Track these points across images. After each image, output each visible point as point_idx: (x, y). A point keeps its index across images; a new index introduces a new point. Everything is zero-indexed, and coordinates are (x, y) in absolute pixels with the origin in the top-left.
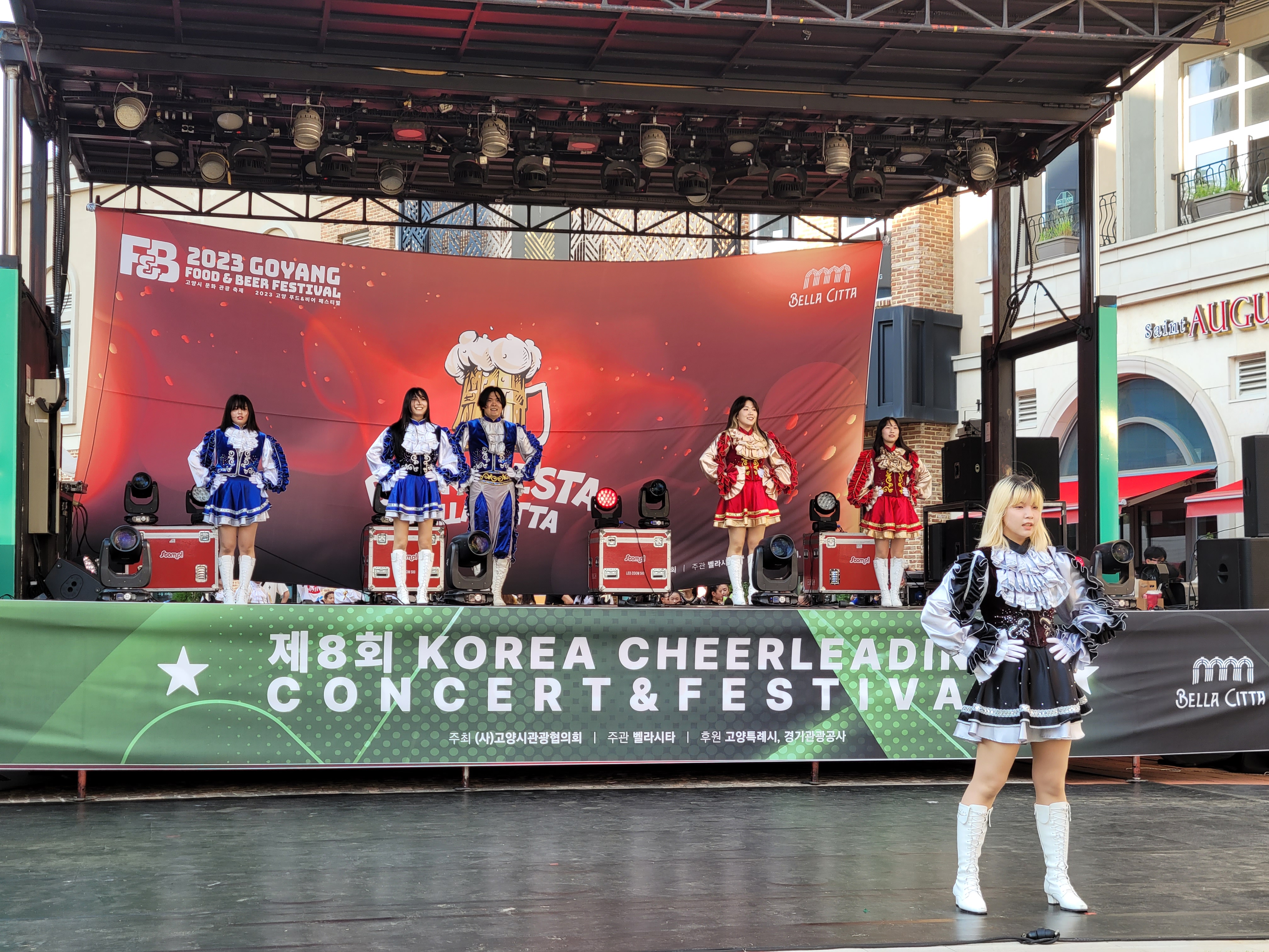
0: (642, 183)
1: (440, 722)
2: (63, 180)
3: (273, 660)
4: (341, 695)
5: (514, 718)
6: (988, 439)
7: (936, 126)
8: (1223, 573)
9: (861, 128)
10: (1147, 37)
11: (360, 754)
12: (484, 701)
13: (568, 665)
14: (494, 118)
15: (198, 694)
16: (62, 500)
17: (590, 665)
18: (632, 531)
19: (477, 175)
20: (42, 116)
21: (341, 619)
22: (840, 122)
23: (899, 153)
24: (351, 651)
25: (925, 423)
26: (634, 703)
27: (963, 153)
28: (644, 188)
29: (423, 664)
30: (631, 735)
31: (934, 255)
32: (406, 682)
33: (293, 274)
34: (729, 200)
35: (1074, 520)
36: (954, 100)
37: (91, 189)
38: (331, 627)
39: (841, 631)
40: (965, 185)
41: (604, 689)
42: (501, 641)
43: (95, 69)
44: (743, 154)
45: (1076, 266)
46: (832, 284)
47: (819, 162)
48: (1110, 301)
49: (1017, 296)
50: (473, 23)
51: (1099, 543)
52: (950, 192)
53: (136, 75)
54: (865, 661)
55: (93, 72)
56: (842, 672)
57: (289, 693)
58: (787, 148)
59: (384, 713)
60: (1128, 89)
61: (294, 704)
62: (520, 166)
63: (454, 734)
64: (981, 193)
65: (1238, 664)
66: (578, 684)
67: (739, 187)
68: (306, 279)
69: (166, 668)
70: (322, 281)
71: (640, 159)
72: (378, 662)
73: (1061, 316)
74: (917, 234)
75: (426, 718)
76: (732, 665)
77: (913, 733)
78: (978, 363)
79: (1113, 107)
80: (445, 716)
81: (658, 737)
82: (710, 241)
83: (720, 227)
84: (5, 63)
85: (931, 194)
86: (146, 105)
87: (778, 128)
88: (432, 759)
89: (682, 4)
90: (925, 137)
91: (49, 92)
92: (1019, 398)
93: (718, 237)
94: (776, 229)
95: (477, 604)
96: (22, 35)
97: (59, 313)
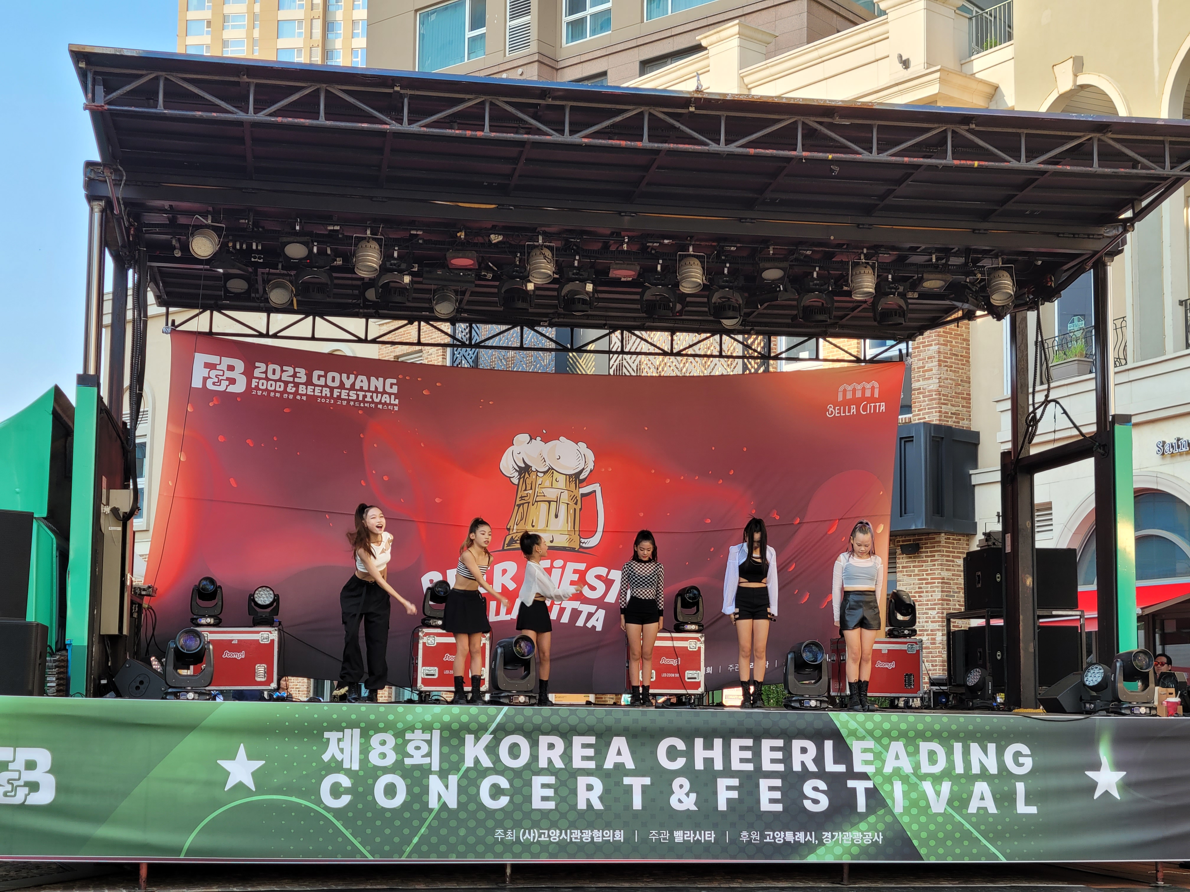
1: (486, 819)
2: (141, 305)
3: (326, 757)
4: (390, 791)
5: (558, 816)
6: (1008, 549)
7: (957, 254)
9: (886, 257)
10: (1159, 171)
11: (409, 849)
12: (528, 799)
13: (609, 764)
14: (541, 247)
15: (254, 790)
16: (132, 603)
17: (630, 765)
18: (668, 635)
19: (524, 300)
20: (123, 246)
21: (391, 717)
22: (865, 251)
23: (921, 280)
24: (401, 749)
25: (946, 533)
26: (674, 802)
27: (982, 280)
28: (681, 313)
29: (469, 763)
30: (671, 834)
31: (952, 375)
32: (453, 779)
33: (353, 384)
34: (761, 324)
35: (1093, 627)
36: (974, 230)
37: (167, 314)
38: (381, 725)
39: (871, 734)
40: (983, 310)
41: (644, 788)
42: (544, 741)
43: (173, 203)
44: (773, 280)
45: (1092, 385)
47: (845, 288)
48: (1126, 419)
49: (1035, 414)
50: (523, 160)
51: (1118, 652)
52: (970, 316)
53: (210, 209)
54: (897, 764)
55: (171, 206)
56: (875, 774)
57: (341, 790)
58: (815, 275)
59: (432, 810)
60: (1140, 220)
61: (345, 800)
62: (564, 292)
63: (500, 831)
64: (999, 317)
66: (619, 783)
67: (769, 311)
68: (365, 388)
69: (225, 764)
70: (380, 390)
71: (677, 285)
72: (427, 760)
73: (1077, 433)
74: (936, 355)
75: (473, 815)
76: (767, 766)
77: (949, 835)
78: (998, 476)
79: (1126, 237)
80: (491, 813)
81: (698, 836)
82: (740, 361)
83: (751, 348)
84: (91, 198)
85: (953, 317)
86: (219, 237)
87: (806, 256)
88: (477, 855)
89: (718, 142)
90: (946, 265)
91: (131, 225)
92: (1038, 510)
93: (748, 358)
94: (804, 350)
96: (108, 173)
97: (134, 428)
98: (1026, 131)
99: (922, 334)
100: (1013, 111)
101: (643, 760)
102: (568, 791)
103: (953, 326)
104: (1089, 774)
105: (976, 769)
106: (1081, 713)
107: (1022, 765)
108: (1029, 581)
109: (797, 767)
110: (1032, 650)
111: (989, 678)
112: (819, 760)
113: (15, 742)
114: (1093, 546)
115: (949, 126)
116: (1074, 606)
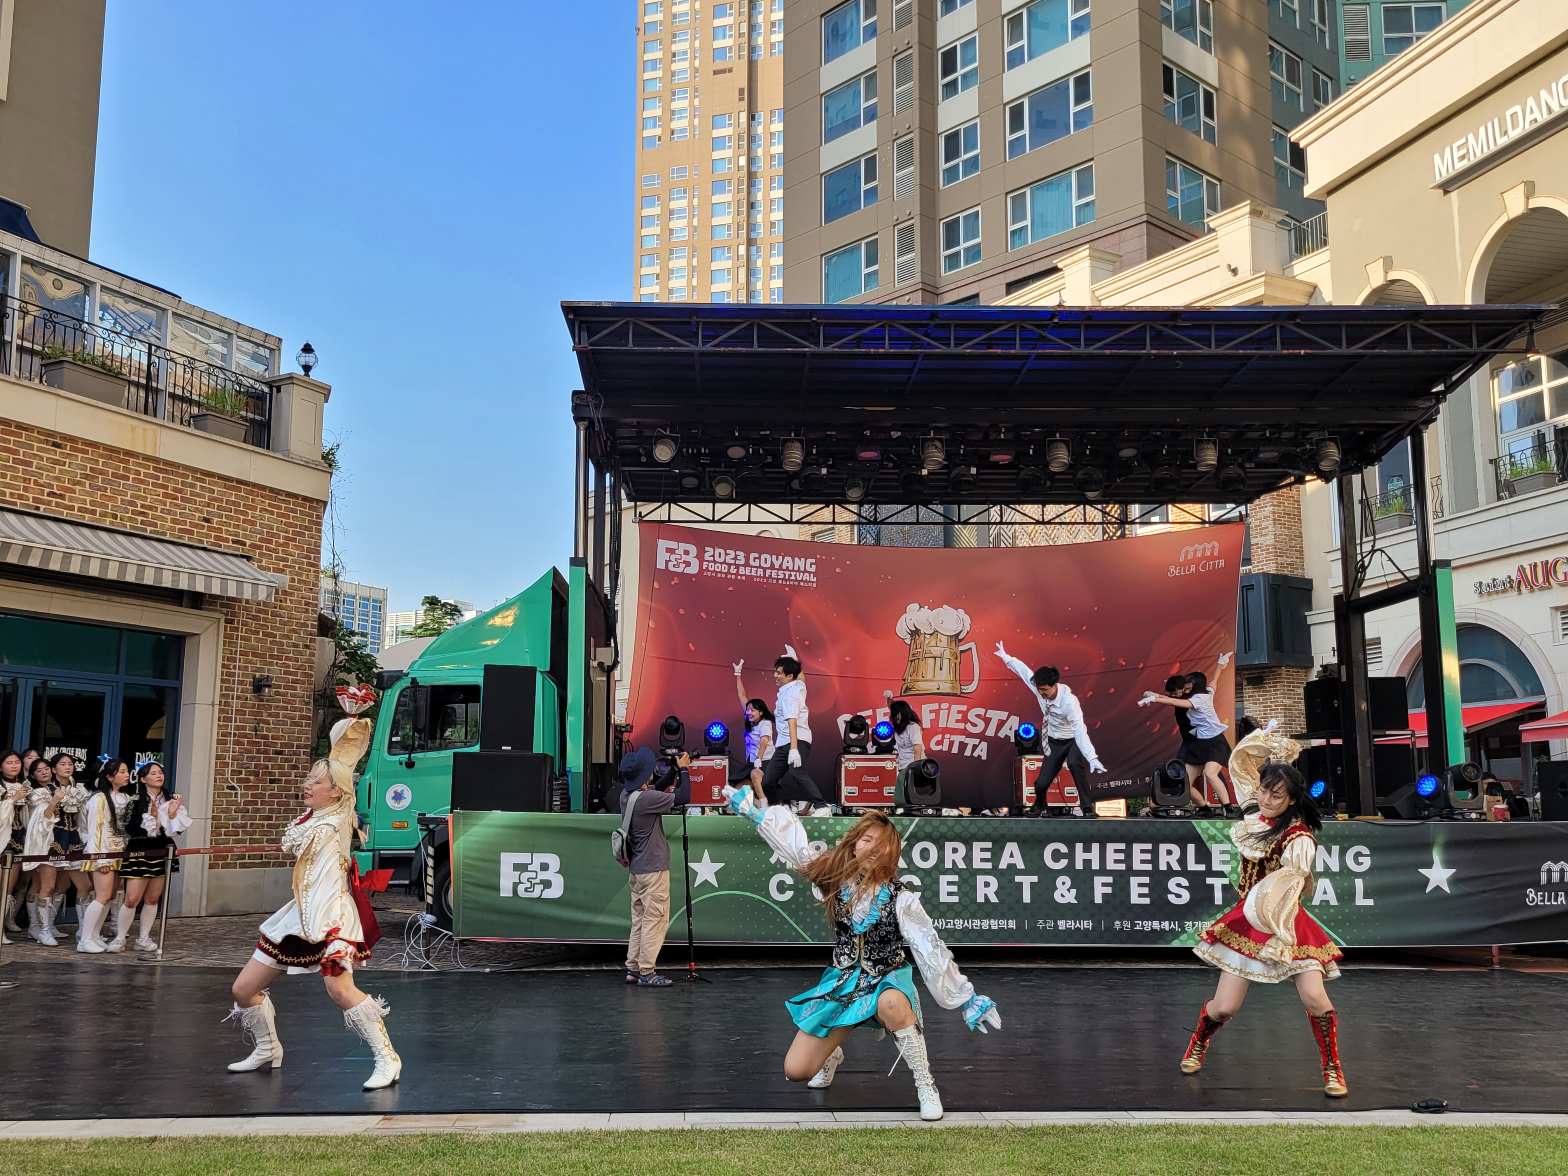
0: (1049, 483)
2: (616, 500)
3: (773, 860)
6: (1344, 679)
7: (1288, 429)
8: (1563, 790)
9: (1225, 434)
10: (1467, 350)
12: (937, 894)
13: (1003, 865)
14: (933, 439)
15: (717, 886)
16: (616, 737)
17: (1021, 865)
19: (919, 484)
20: (602, 456)
21: (824, 828)
22: (1207, 430)
23: (1257, 452)
25: (1286, 667)
26: (1057, 897)
27: (1311, 450)
28: (1050, 488)
30: (1056, 922)
31: (1286, 532)
33: (781, 565)
34: (1118, 495)
35: (1424, 744)
36: (1302, 408)
37: (636, 507)
40: (1313, 474)
41: (1032, 884)
42: (949, 846)
43: (639, 420)
44: (1129, 458)
45: (1414, 535)
47: (1191, 462)
48: (1445, 564)
49: (1363, 562)
50: (916, 370)
51: (1448, 764)
52: (1301, 481)
53: (669, 423)
55: (638, 422)
56: (1231, 873)
58: (1164, 452)
60: (1451, 392)
61: (789, 895)
62: (953, 475)
64: (1328, 480)
66: (1011, 881)
67: (1126, 484)
68: (791, 568)
69: (694, 865)
70: (802, 569)
73: (1402, 577)
74: (1271, 515)
76: (1137, 866)
78: (1332, 616)
79: (1439, 408)
81: (1078, 925)
82: (1100, 526)
83: (1109, 515)
84: (577, 419)
85: (1284, 483)
86: (676, 445)
87: (1157, 436)
89: (1079, 346)
90: (1279, 438)
91: (608, 438)
92: (1369, 645)
93: (1107, 524)
94: (1155, 515)
95: (929, 816)
96: (590, 399)
97: (613, 598)
98: (1346, 322)
99: (1258, 498)
100: (1331, 306)
101: (1032, 861)
102: (968, 888)
103: (1284, 490)
104: (1422, 871)
105: (1320, 868)
106: (1417, 819)
107: (1361, 864)
108: (1364, 706)
109: (1163, 867)
110: (1369, 765)
111: (1330, 790)
112: (1182, 861)
113: (533, 849)
114: (1421, 674)
115: (1277, 322)
116: (1405, 726)
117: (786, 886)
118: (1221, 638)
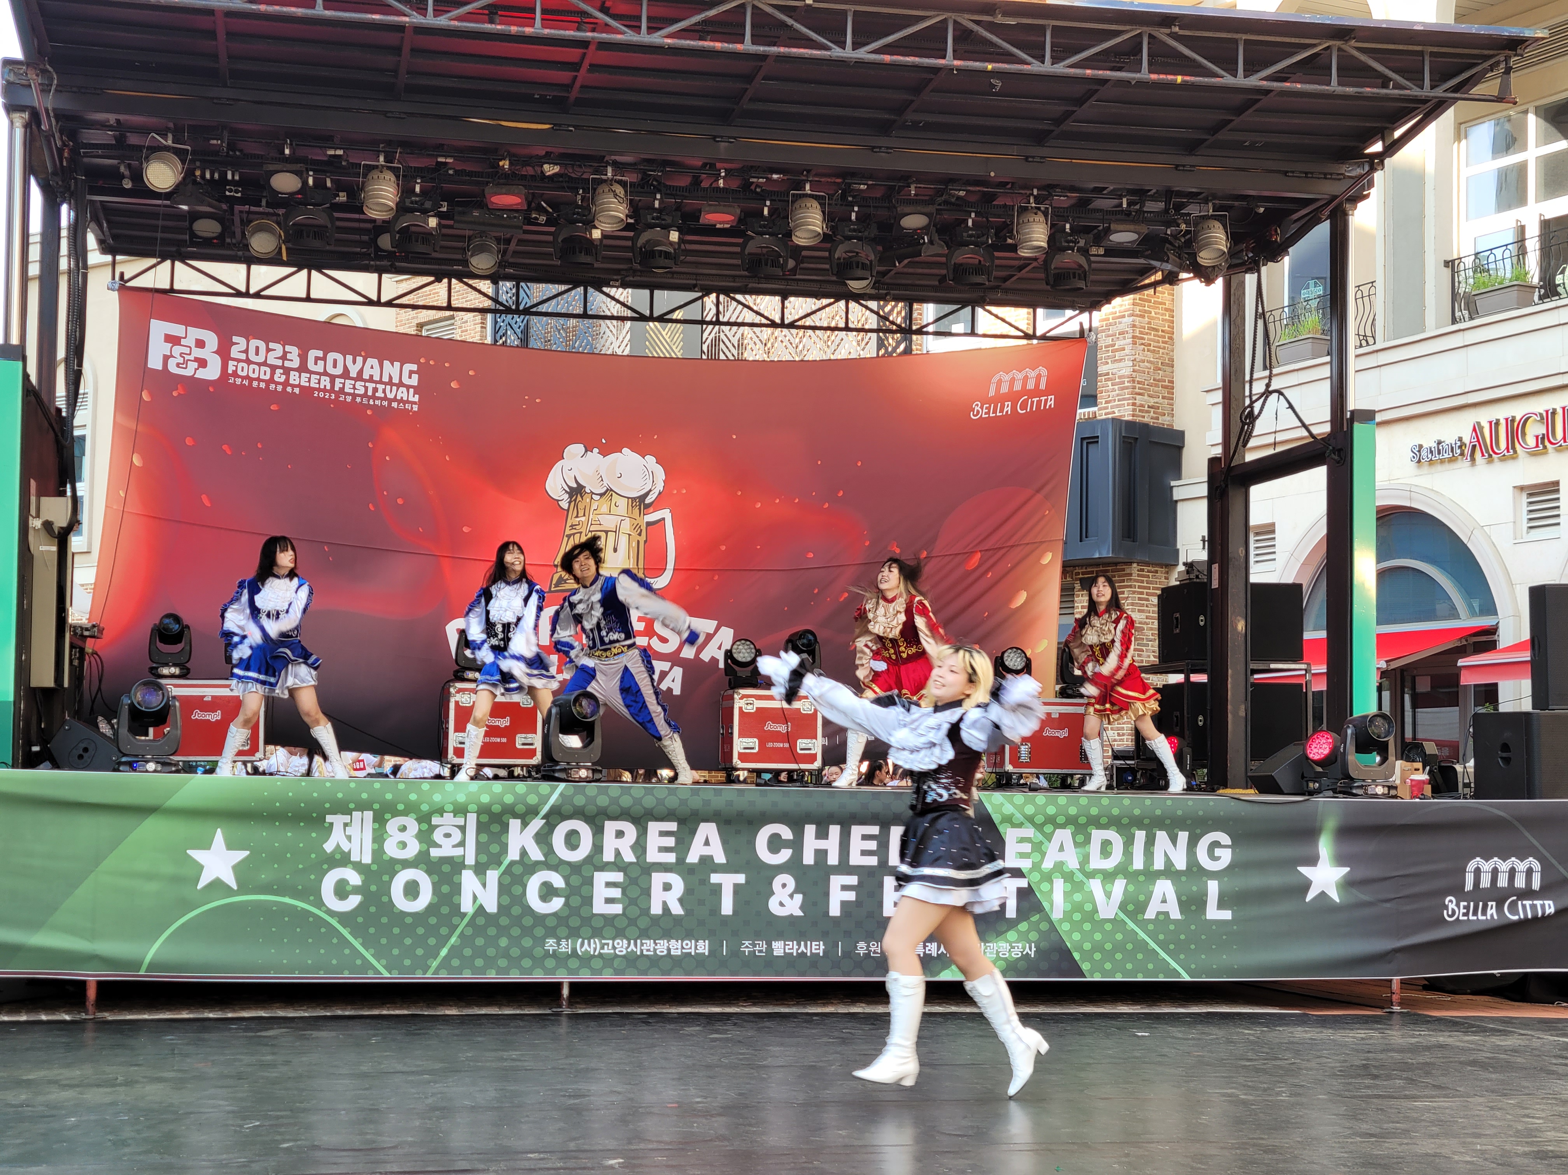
0: (791, 263)
1: (534, 926)
2: (79, 252)
3: (329, 847)
4: (412, 890)
5: (626, 922)
6: (1215, 584)
7: (1154, 198)
8: (1505, 755)
9: (1062, 200)
10: (1416, 92)
11: (435, 964)
12: (588, 901)
13: (693, 858)
14: (610, 182)
15: (235, 888)
16: (72, 647)
17: (720, 858)
19: (588, 252)
20: (54, 173)
21: (413, 797)
22: (1035, 192)
23: (1108, 231)
24: (426, 837)
25: (1138, 563)
26: (773, 905)
27: (1188, 232)
28: (794, 271)
29: (513, 854)
30: (771, 945)
31: (1150, 356)
32: (493, 876)
33: (361, 372)
34: (898, 287)
35: (1321, 686)
36: (1177, 166)
37: (114, 263)
38: (401, 807)
39: (1031, 819)
40: (1189, 272)
41: (737, 887)
42: (611, 827)
43: (121, 117)
44: (915, 230)
45: (1326, 372)
46: (1024, 391)
47: (1009, 241)
48: (1368, 416)
49: (1252, 408)
50: (586, 66)
51: (1351, 715)
52: (1171, 279)
53: (171, 125)
54: (1061, 857)
55: (118, 121)
56: (1031, 870)
58: (970, 223)
59: (465, 914)
60: (1391, 156)
61: (354, 901)
62: (641, 241)
63: (551, 941)
64: (1209, 281)
65: (1521, 866)
66: (705, 881)
67: (910, 270)
68: (377, 378)
69: (197, 855)
70: (396, 380)
71: (789, 234)
72: (459, 851)
73: (1306, 434)
74: (1130, 330)
75: (517, 921)
77: (1119, 947)
78: (1203, 490)
79: (1373, 178)
80: (540, 919)
81: (802, 948)
82: (874, 336)
83: (888, 319)
84: (11, 108)
86: (183, 162)
87: (959, 198)
88: (523, 971)
89: (843, 46)
90: (1140, 212)
91: (64, 144)
92: (1255, 534)
93: (884, 332)
94: (955, 322)
95: (581, 780)
96: (32, 75)
97: (72, 415)
98: (1246, 37)
99: (1109, 302)
101: (740, 852)
104: (1302, 870)
105: (1159, 865)
106: (1301, 794)
107: (1218, 858)
108: (1241, 626)
110: (1242, 715)
111: (1187, 750)
115: (1145, 29)
116: (1296, 656)
117: (349, 888)
118: (1044, 516)
